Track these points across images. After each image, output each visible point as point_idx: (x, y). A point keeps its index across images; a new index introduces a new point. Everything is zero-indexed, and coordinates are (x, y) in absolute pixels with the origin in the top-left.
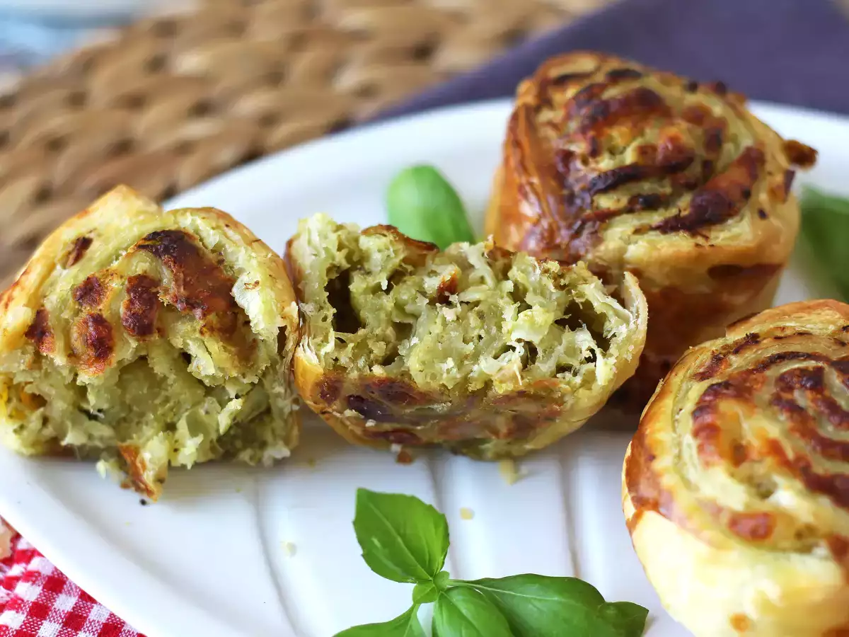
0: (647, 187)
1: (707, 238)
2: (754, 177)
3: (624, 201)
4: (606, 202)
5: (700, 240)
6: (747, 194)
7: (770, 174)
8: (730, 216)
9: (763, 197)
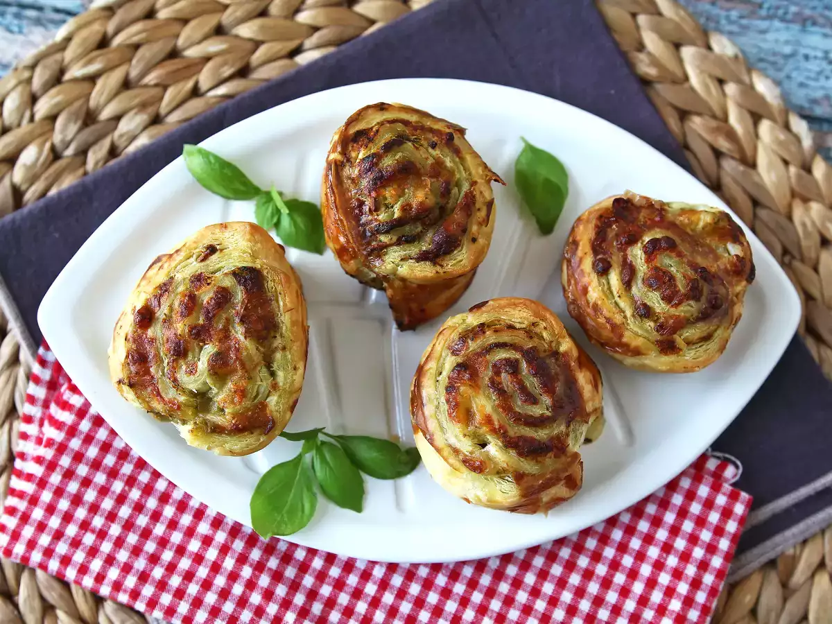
0: (407, 229)
1: (442, 266)
2: (469, 215)
3: (395, 239)
4: (384, 239)
5: (438, 268)
6: (464, 230)
7: (479, 210)
8: (456, 248)
9: (475, 228)
